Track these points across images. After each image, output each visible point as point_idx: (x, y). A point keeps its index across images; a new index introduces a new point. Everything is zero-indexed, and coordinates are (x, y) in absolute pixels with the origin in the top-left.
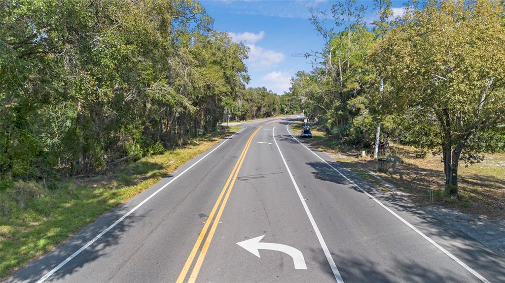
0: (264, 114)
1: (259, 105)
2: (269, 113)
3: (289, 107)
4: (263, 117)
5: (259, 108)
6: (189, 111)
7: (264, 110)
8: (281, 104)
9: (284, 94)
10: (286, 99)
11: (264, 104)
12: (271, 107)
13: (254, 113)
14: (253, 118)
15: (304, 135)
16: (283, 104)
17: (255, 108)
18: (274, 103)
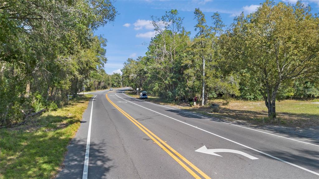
0: (102, 87)
1: (100, 81)
2: (105, 87)
3: (117, 83)
4: (101, 89)
5: (99, 83)
6: (77, 78)
7: (102, 84)
8: (112, 81)
9: (113, 74)
10: (115, 77)
11: (103, 80)
12: (107, 82)
13: (96, 86)
14: (95, 89)
15: (143, 97)
16: (113, 81)
17: (97, 83)
18: (108, 80)
